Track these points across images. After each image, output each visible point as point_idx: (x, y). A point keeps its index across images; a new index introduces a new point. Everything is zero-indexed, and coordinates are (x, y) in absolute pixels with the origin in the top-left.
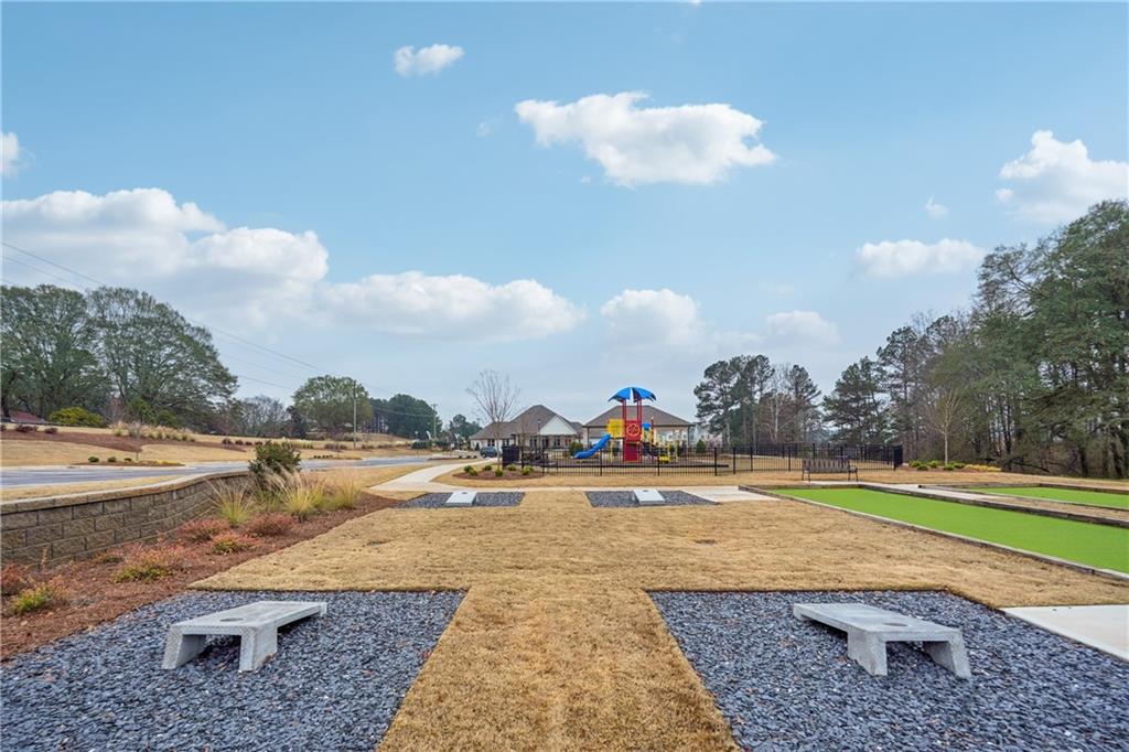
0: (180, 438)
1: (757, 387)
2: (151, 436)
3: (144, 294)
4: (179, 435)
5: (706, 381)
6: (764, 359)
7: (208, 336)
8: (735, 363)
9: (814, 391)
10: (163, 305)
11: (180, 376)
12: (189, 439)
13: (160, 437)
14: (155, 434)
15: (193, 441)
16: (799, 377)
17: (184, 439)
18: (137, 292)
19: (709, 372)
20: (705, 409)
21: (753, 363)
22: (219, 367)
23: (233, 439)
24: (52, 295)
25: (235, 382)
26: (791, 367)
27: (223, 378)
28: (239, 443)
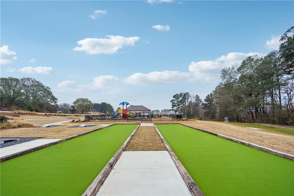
0: (33, 113)
1: (186, 100)
2: (24, 113)
3: (33, 79)
4: (32, 113)
5: (173, 99)
6: (188, 93)
7: (50, 89)
8: (181, 94)
9: (201, 101)
10: (38, 81)
11: (44, 98)
12: (35, 114)
13: (27, 113)
14: (25, 112)
15: (36, 114)
16: (197, 97)
17: (34, 114)
18: (32, 78)
19: (174, 97)
20: (174, 106)
21: (185, 95)
22: (53, 96)
23: (48, 114)
24: (12, 79)
25: (57, 100)
26: (195, 95)
27: (54, 99)
28: (49, 115)
